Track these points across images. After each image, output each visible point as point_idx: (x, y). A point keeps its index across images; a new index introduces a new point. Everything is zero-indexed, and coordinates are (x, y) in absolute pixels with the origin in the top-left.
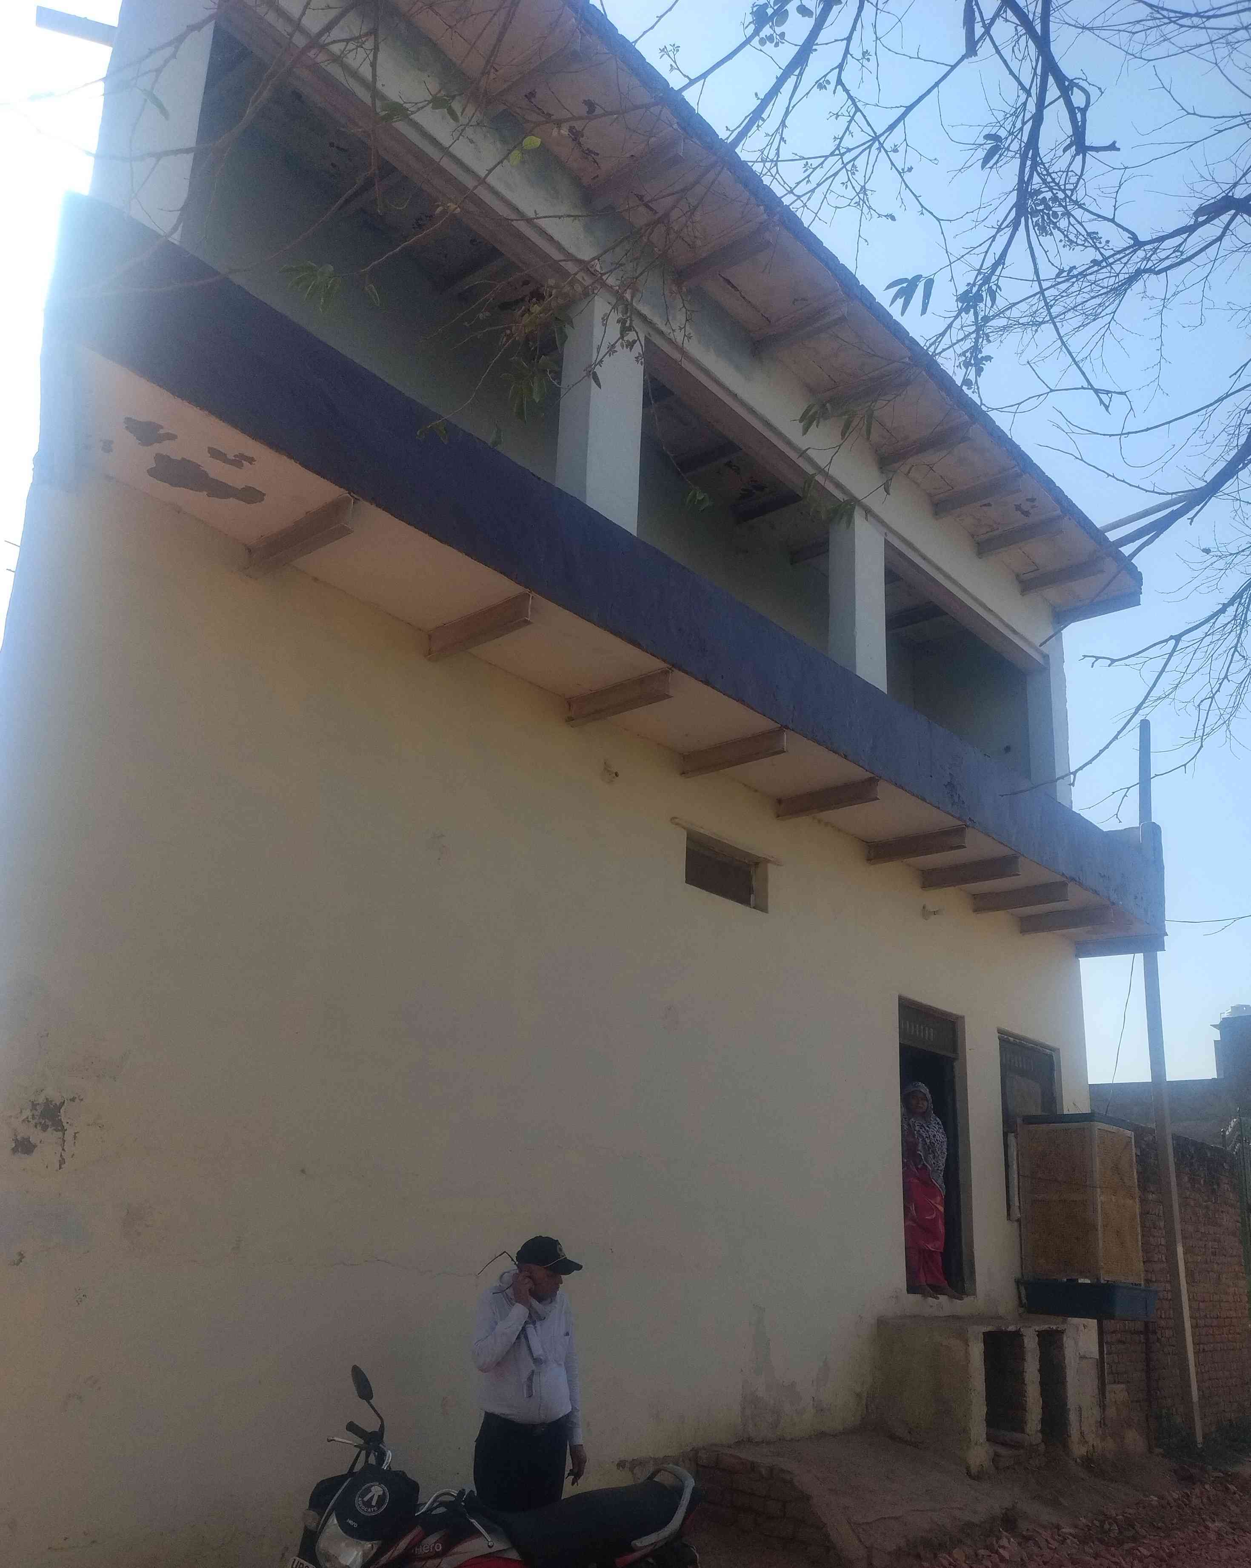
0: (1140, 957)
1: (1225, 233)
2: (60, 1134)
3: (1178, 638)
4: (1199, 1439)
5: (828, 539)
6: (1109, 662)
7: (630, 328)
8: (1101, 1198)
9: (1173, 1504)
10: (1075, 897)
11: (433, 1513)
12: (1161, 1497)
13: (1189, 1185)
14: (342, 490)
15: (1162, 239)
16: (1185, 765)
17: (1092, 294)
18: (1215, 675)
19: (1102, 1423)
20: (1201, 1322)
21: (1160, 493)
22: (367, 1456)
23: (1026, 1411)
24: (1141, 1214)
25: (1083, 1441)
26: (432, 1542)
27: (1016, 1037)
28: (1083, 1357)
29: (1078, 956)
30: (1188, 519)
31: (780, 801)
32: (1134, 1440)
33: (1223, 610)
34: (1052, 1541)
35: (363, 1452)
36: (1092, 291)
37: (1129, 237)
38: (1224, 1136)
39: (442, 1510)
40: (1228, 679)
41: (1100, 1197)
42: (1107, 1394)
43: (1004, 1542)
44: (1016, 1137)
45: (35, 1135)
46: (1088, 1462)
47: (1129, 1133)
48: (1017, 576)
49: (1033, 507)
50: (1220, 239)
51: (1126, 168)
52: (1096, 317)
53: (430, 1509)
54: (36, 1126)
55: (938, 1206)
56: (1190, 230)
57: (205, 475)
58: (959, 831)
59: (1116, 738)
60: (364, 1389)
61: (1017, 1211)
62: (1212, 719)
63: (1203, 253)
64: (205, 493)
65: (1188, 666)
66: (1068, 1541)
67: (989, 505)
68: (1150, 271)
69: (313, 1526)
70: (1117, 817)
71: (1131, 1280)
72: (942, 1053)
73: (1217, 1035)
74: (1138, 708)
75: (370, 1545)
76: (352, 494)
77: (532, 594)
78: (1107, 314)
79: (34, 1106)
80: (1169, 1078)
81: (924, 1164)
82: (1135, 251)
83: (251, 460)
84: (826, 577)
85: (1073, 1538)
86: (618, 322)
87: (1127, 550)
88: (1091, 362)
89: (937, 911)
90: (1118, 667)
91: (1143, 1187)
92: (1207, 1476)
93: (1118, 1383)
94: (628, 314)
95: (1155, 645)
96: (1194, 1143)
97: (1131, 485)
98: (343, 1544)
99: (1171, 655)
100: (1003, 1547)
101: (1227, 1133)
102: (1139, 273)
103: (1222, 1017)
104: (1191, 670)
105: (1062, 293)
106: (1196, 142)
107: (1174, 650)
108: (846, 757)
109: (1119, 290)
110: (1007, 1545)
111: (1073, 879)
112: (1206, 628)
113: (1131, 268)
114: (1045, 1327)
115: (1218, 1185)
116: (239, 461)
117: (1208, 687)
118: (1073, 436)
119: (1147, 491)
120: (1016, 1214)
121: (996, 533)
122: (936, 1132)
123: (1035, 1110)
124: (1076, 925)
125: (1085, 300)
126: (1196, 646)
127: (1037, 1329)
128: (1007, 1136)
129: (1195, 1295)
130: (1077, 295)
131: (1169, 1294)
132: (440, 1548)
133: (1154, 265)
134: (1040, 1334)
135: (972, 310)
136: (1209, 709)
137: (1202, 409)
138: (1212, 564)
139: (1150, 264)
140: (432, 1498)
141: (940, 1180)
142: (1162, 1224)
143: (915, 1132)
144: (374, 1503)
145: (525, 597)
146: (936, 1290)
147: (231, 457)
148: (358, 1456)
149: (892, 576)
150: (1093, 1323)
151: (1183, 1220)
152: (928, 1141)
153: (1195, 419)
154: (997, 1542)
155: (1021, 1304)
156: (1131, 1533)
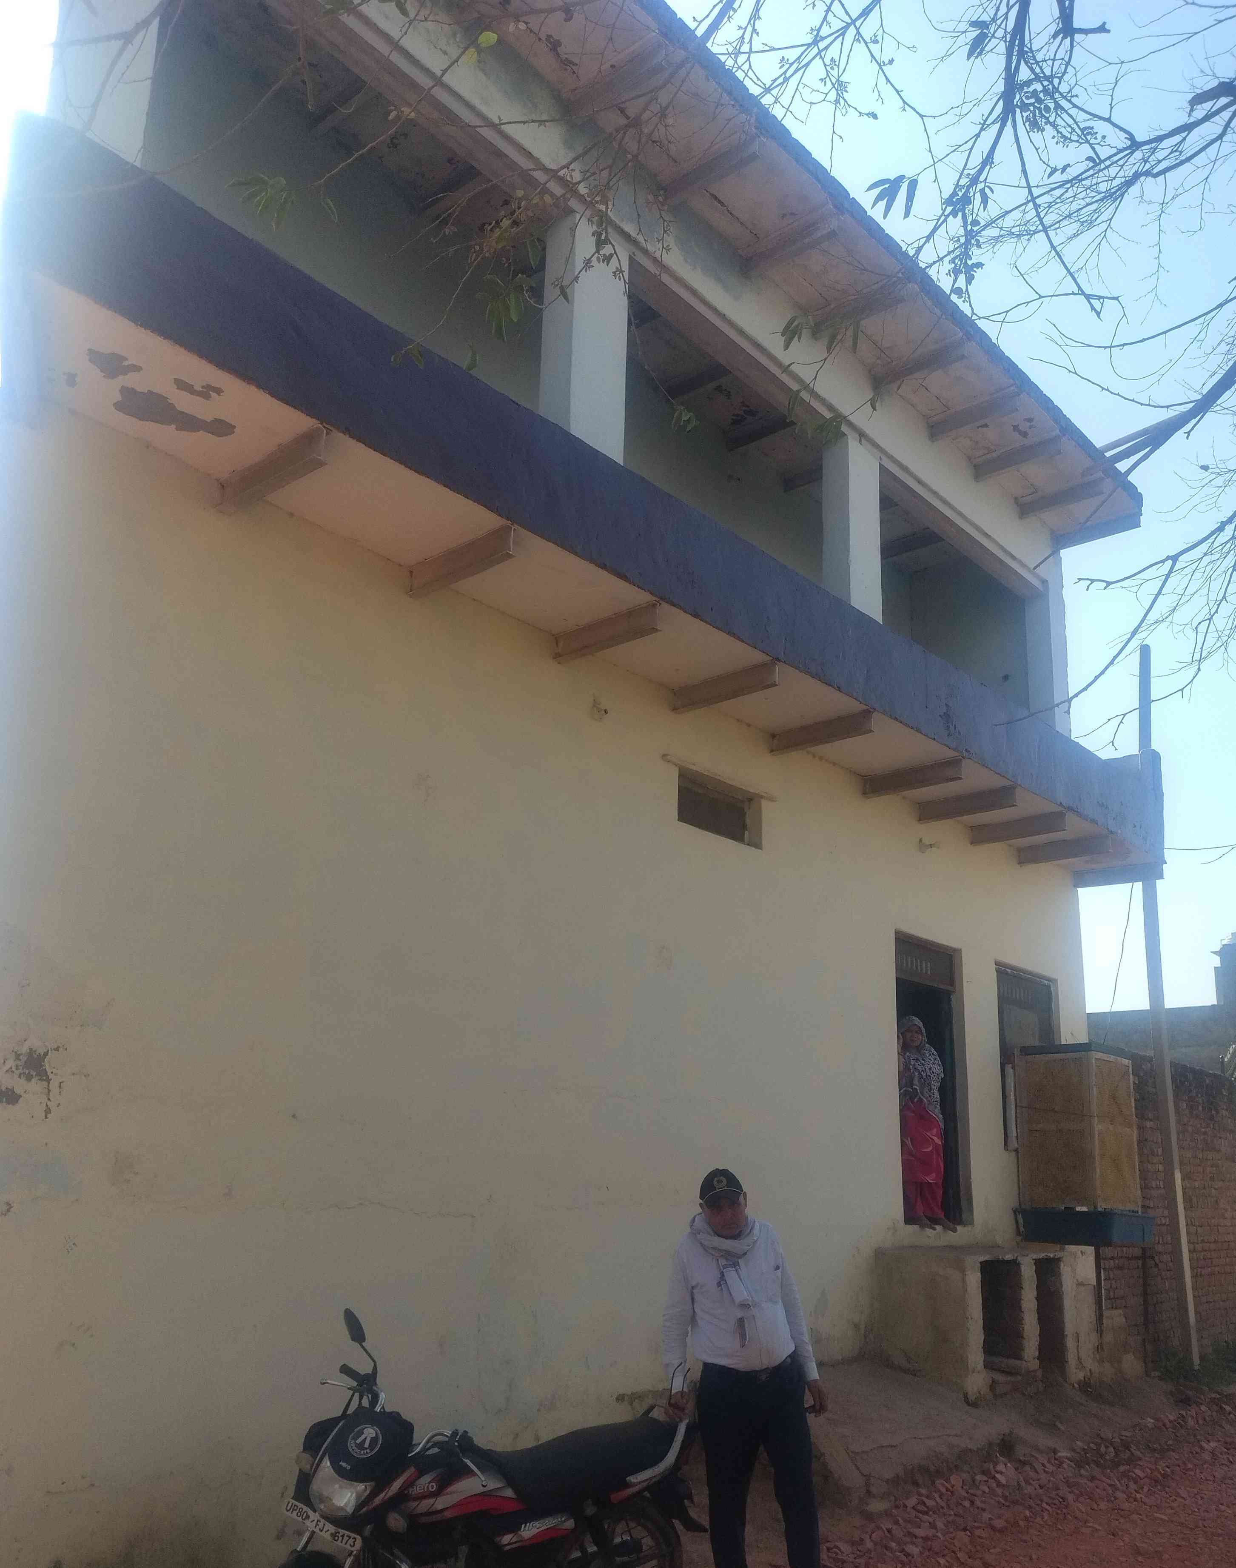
0: (1138, 886)
1: (1226, 132)
2: (45, 1083)
3: (1175, 558)
4: (1196, 1360)
5: (822, 465)
6: (1104, 584)
7: (607, 241)
8: (1098, 1127)
9: (1168, 1424)
10: (1073, 827)
11: (427, 1453)
12: (1157, 1420)
13: (1187, 1112)
14: (314, 420)
15: (1160, 139)
16: (1182, 690)
17: (1088, 200)
18: (1213, 597)
19: (1099, 1348)
20: (1199, 1247)
21: (1155, 407)
22: (361, 1398)
23: (1022, 1337)
24: (1140, 1142)
25: (1080, 1365)
26: (426, 1482)
27: (1013, 968)
28: (1080, 1284)
29: (1077, 885)
30: (1185, 433)
31: (773, 736)
32: (1131, 1364)
33: (1221, 528)
34: (1047, 1465)
35: (357, 1395)
36: (1087, 196)
37: (1126, 138)
38: (1223, 1062)
39: (436, 1450)
40: (1226, 600)
41: (1097, 1125)
42: (1105, 1321)
43: (1001, 1467)
44: (1013, 1068)
45: (19, 1085)
46: (1085, 1386)
47: (1126, 1062)
48: (1016, 498)
49: (1031, 427)
50: (1220, 137)
51: (1122, 62)
52: (1091, 224)
53: (425, 1449)
54: (20, 1077)
55: (935, 1138)
56: (1188, 128)
57: (172, 407)
58: (954, 763)
59: (1112, 663)
60: (357, 1333)
61: (1014, 1139)
62: (1210, 641)
63: (1203, 154)
64: (173, 426)
65: (1186, 588)
66: (1065, 1466)
67: (986, 426)
68: (1147, 174)
69: (307, 1468)
70: (1113, 745)
71: (1131, 1207)
72: (942, 987)
73: (1217, 961)
74: (1134, 633)
75: (363, 1487)
76: (324, 424)
77: (516, 526)
78: (1103, 222)
79: (18, 1056)
80: (1168, 1005)
81: (920, 1097)
82: (1132, 153)
83: (219, 391)
84: (819, 503)
85: (1069, 1462)
86: (593, 235)
87: (1122, 466)
88: (1086, 273)
89: (934, 844)
90: (1114, 590)
91: (1141, 1115)
92: (1202, 1397)
93: (1116, 1308)
94: (604, 227)
95: (1151, 566)
96: (1193, 1071)
97: (1126, 399)
98: (337, 1486)
99: (1168, 576)
100: (1001, 1473)
101: (1226, 1060)
102: (1136, 176)
103: (1223, 944)
104: (1190, 591)
105: (1057, 199)
106: (1196, 33)
107: (1171, 571)
108: (839, 689)
109: (1115, 195)
110: (1004, 1470)
111: (1070, 809)
112: (1204, 547)
113: (1129, 171)
114: (1042, 1255)
115: (1217, 1112)
116: (207, 392)
117: (1206, 609)
118: (1065, 348)
119: (1142, 404)
120: (1014, 1144)
121: (994, 455)
122: (933, 1065)
123: (1034, 1041)
124: (1075, 856)
125: (1081, 207)
126: (1194, 566)
127: (1034, 1257)
128: (1004, 1066)
129: (1193, 1220)
130: (1072, 202)
131: (1167, 1220)
132: (434, 1487)
133: (1152, 166)
134: (1038, 1263)
135: (960, 214)
136: (1207, 631)
137: (1200, 317)
138: (1210, 482)
139: (1148, 166)
140: (426, 1438)
141: (938, 1110)
142: (1160, 1151)
143: (911, 1067)
144: (367, 1445)
145: (505, 530)
146: (934, 1221)
147: (198, 388)
148: (350, 1400)
149: (887, 503)
150: (1090, 1250)
151: (1181, 1148)
152: (925, 1075)
153: (1192, 329)
154: (994, 1468)
155: (1018, 1233)
156: (1126, 1455)
